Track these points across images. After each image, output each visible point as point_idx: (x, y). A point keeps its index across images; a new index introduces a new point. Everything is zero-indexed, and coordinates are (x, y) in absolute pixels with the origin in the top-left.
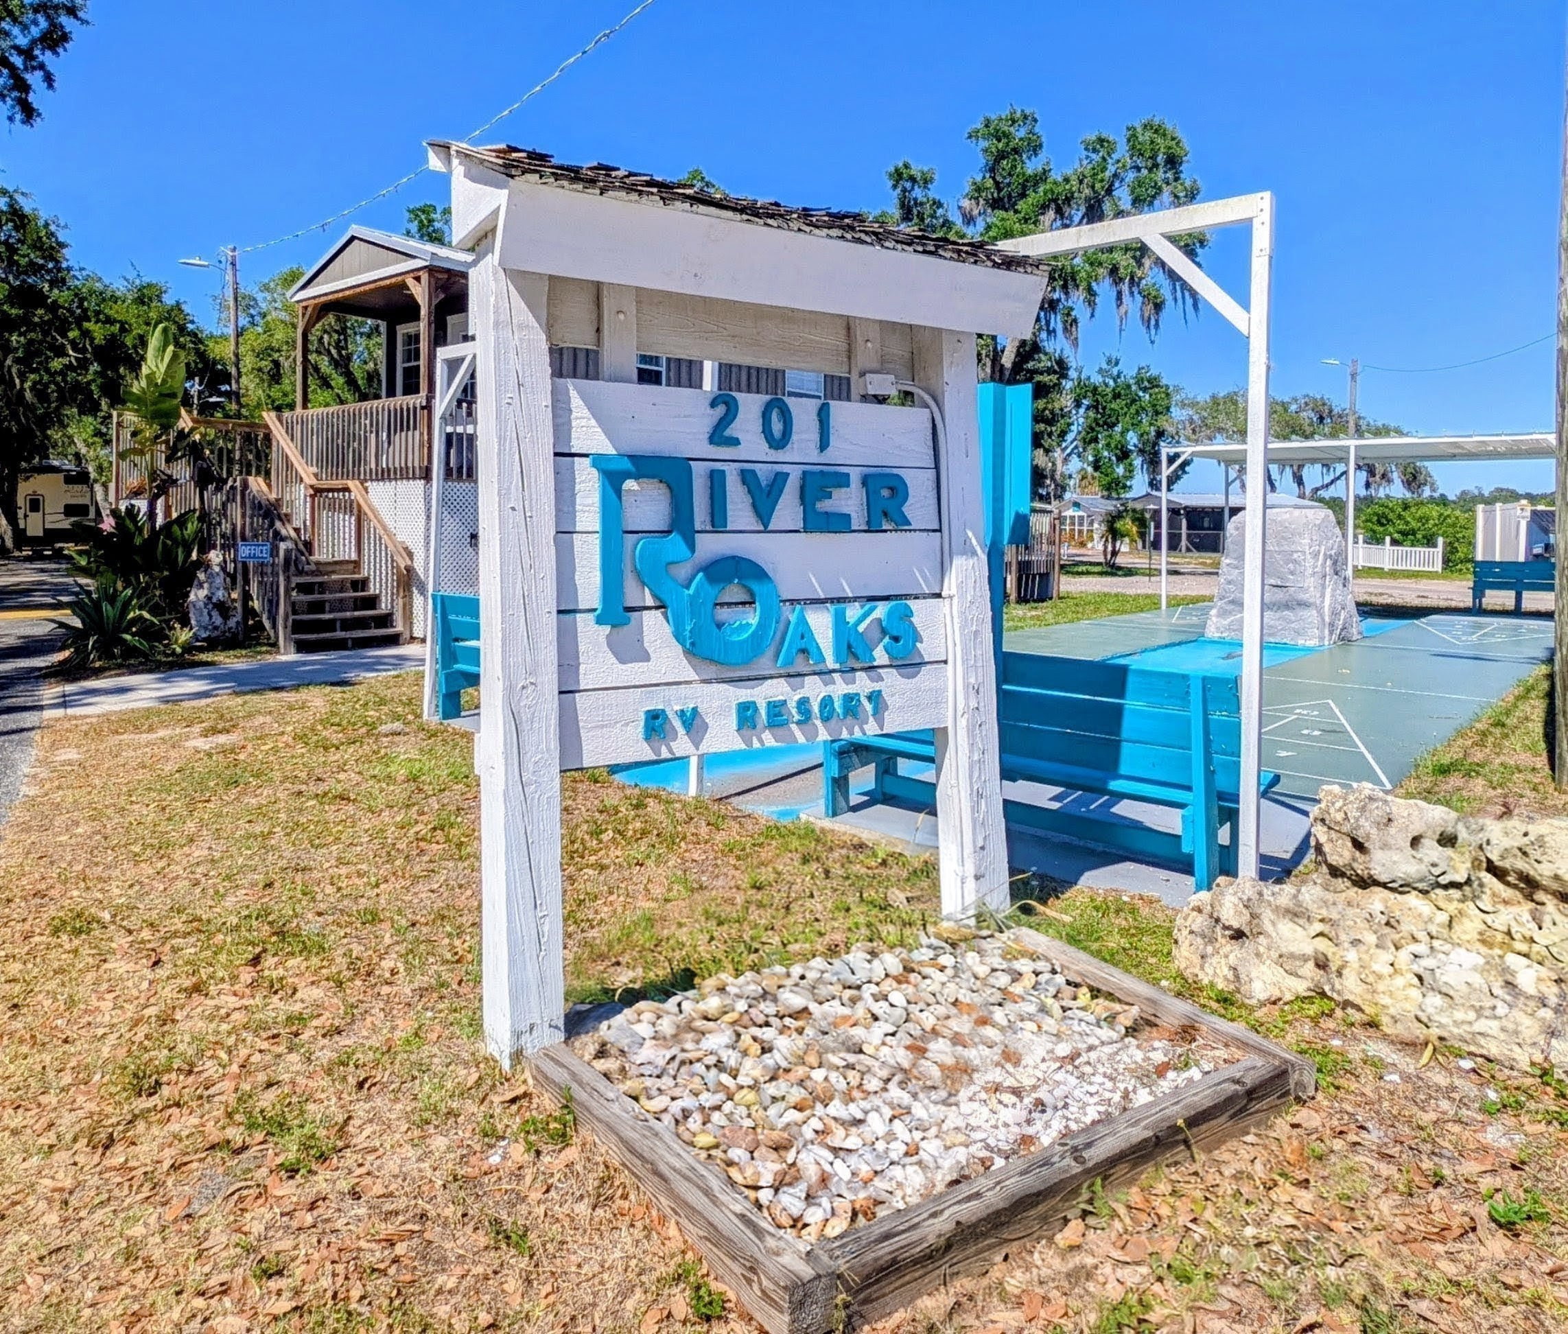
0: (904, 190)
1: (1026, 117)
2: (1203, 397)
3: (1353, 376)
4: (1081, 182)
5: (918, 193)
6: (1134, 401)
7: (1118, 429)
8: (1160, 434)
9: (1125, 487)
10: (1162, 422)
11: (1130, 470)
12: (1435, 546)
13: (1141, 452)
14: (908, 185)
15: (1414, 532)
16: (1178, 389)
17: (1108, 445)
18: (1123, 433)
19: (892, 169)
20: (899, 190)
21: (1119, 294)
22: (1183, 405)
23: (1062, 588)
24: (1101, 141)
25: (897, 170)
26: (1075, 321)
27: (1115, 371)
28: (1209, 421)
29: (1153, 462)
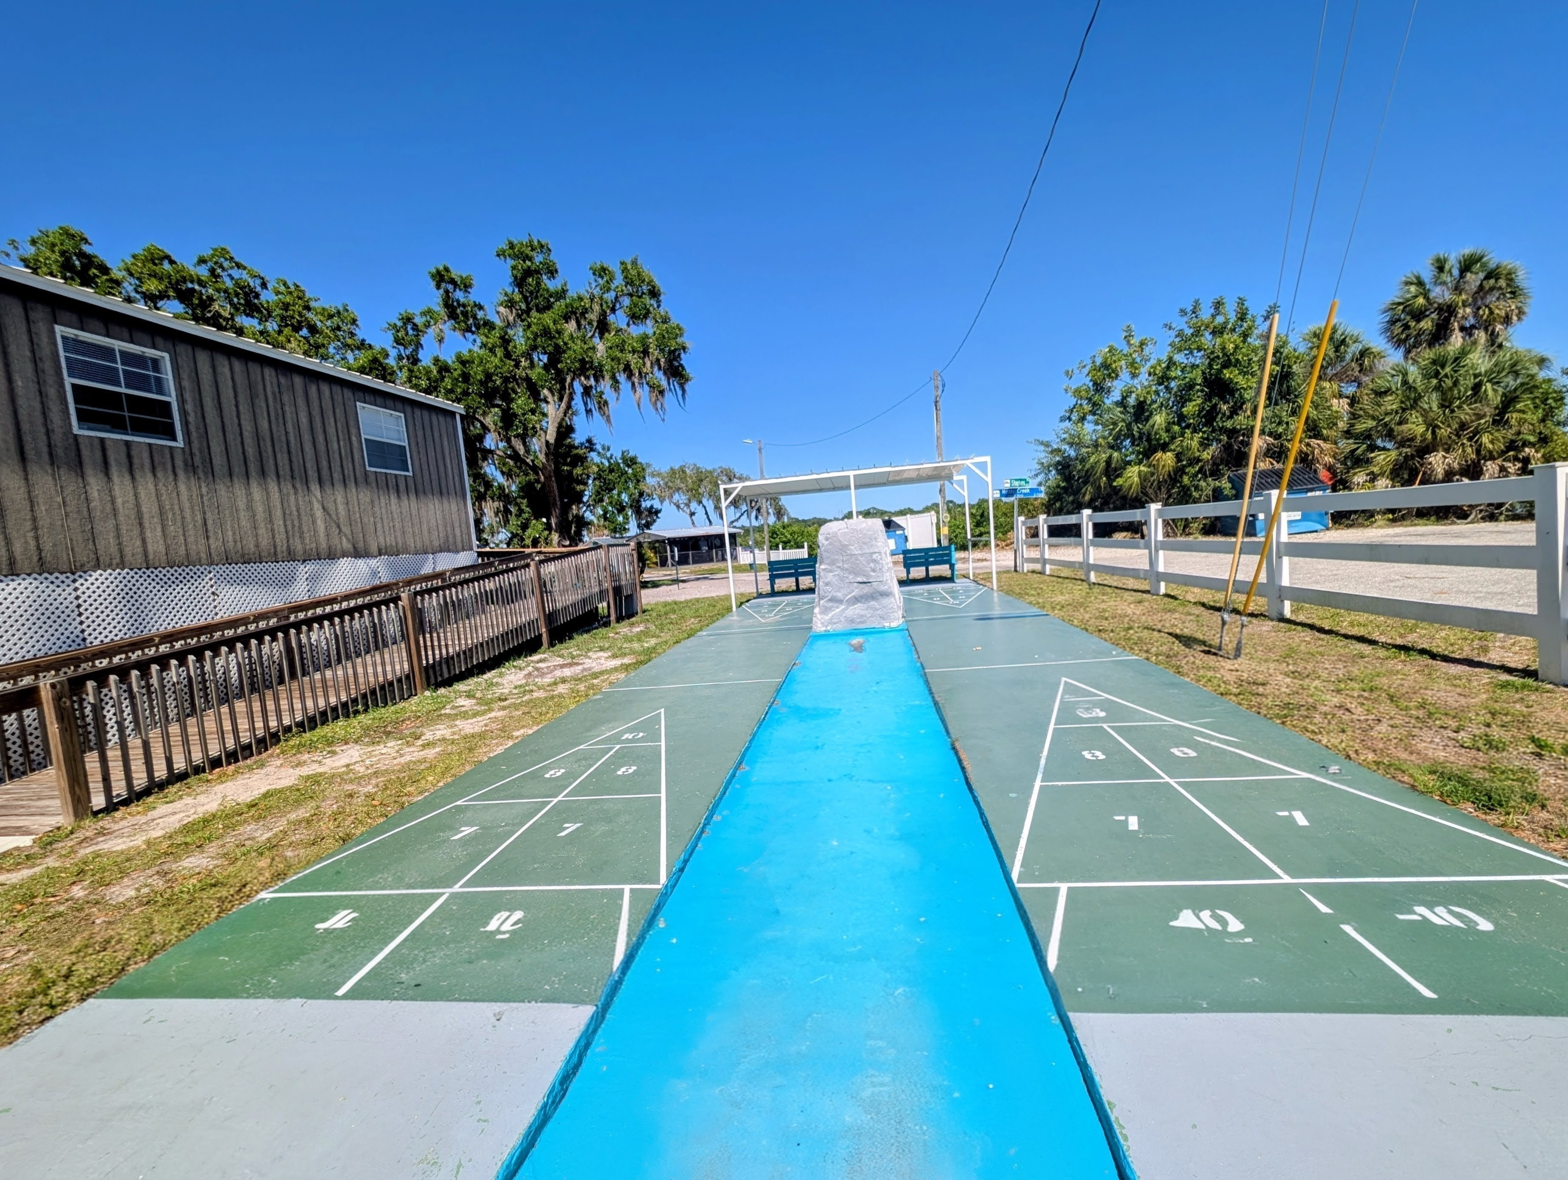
0: (447, 292)
1: (542, 246)
2: (665, 469)
3: (760, 450)
4: (592, 300)
5: (459, 295)
6: (622, 474)
7: (615, 492)
8: (641, 494)
9: (625, 529)
10: (642, 486)
11: (626, 518)
12: (803, 547)
13: (631, 506)
14: (450, 287)
15: (789, 541)
16: (649, 465)
17: (611, 503)
18: (619, 495)
19: (434, 271)
20: (442, 291)
21: (633, 384)
22: (653, 475)
23: (644, 601)
24: (604, 269)
25: (438, 272)
26: (606, 403)
27: (608, 455)
28: (670, 484)
29: (638, 511)
